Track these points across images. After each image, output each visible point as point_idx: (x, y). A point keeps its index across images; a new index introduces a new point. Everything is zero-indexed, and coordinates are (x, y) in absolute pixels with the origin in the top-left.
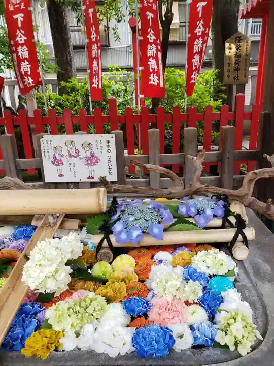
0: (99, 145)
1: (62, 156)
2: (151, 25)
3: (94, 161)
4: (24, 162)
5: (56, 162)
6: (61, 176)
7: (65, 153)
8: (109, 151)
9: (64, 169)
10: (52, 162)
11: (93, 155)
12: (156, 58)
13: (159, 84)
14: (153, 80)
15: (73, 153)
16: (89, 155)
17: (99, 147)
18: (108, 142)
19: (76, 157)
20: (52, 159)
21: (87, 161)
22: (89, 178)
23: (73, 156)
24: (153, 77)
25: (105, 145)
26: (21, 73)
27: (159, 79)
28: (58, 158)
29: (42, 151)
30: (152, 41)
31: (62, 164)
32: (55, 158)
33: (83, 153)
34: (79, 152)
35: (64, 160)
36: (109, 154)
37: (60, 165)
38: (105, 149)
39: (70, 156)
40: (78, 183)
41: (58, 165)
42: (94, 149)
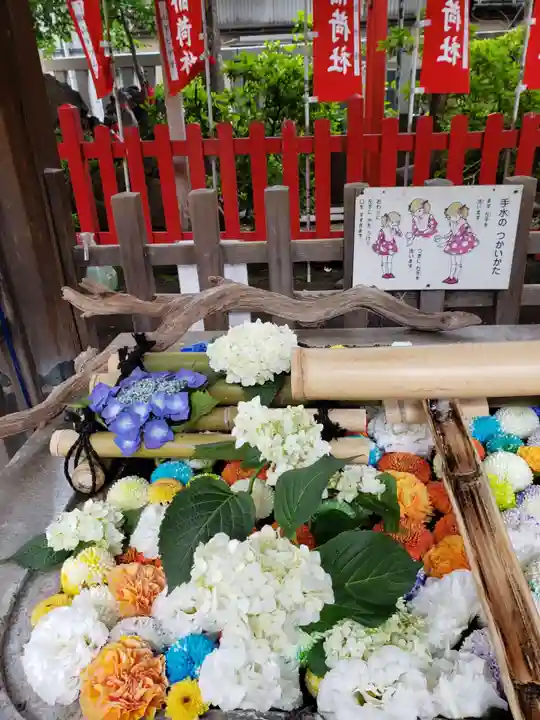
0: (484, 210)
1: (398, 233)
3: (465, 244)
4: (309, 247)
5: (383, 247)
6: (388, 276)
7: (406, 226)
8: (502, 223)
9: (398, 262)
10: (374, 247)
11: (465, 231)
13: (459, 60)
14: (449, 51)
15: (423, 227)
16: (457, 232)
17: (483, 215)
18: (505, 202)
19: (427, 236)
20: (374, 239)
21: (450, 244)
22: (449, 281)
23: (421, 234)
24: (450, 44)
25: (496, 207)
27: (461, 51)
28: (388, 238)
29: (357, 222)
31: (395, 250)
32: (382, 238)
34: (436, 224)
35: (400, 242)
36: (501, 229)
37: (391, 252)
38: (495, 218)
39: (416, 232)
40: (419, 291)
41: (387, 254)
42: (471, 219)
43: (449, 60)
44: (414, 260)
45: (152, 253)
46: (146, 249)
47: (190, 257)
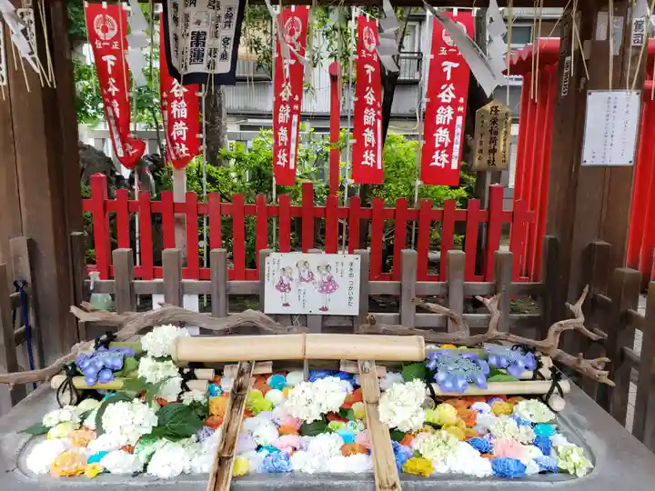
0: (340, 268)
1: (291, 279)
2: (370, 81)
3: (331, 287)
4: (238, 286)
5: (283, 287)
6: (287, 305)
8: (351, 275)
9: (291, 296)
10: (277, 286)
11: (330, 280)
12: (374, 128)
13: (375, 164)
14: (368, 158)
15: (305, 276)
16: (326, 280)
17: (339, 270)
18: (351, 264)
19: (308, 281)
20: (277, 281)
21: (322, 287)
22: (323, 309)
23: (304, 280)
24: (369, 154)
25: (347, 267)
26: (171, 138)
27: (376, 158)
28: (285, 282)
29: (266, 272)
30: (371, 103)
31: (290, 289)
32: (281, 282)
33: (317, 277)
34: (313, 275)
35: (293, 285)
36: (351, 279)
37: (287, 291)
38: (347, 272)
39: (302, 279)
40: (306, 315)
41: (285, 291)
42: (333, 272)
43: (369, 164)
44: (302, 296)
45: (135, 286)
46: (132, 285)
47: (160, 289)
